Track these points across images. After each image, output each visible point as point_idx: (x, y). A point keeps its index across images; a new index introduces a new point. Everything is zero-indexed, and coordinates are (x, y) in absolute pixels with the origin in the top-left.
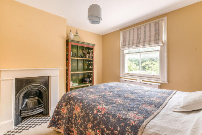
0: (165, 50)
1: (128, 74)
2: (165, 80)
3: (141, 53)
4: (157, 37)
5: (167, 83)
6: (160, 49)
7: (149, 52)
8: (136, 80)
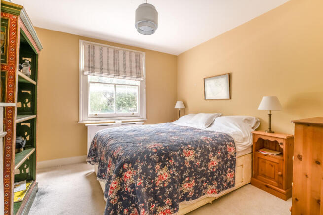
0: (144, 86)
1: (96, 116)
2: (145, 117)
3: (117, 85)
4: (138, 71)
5: (146, 119)
6: (139, 85)
7: (127, 86)
8: (115, 122)
